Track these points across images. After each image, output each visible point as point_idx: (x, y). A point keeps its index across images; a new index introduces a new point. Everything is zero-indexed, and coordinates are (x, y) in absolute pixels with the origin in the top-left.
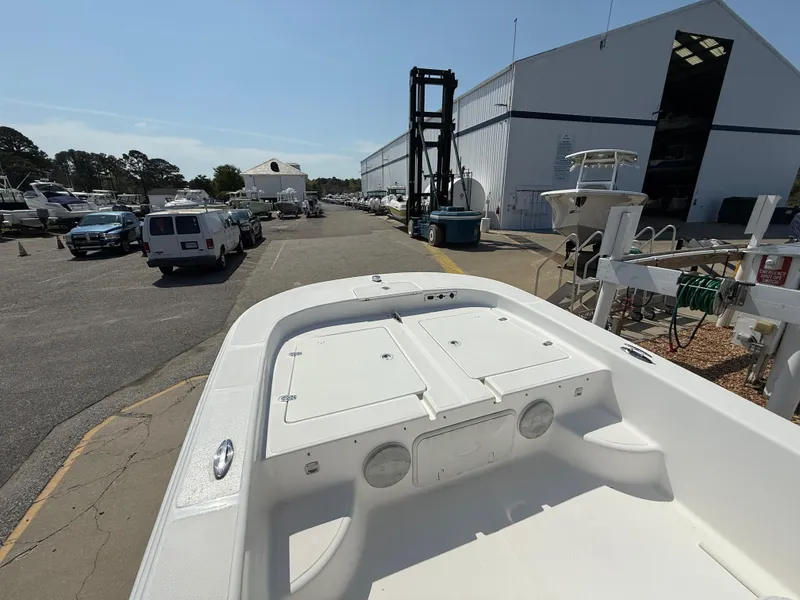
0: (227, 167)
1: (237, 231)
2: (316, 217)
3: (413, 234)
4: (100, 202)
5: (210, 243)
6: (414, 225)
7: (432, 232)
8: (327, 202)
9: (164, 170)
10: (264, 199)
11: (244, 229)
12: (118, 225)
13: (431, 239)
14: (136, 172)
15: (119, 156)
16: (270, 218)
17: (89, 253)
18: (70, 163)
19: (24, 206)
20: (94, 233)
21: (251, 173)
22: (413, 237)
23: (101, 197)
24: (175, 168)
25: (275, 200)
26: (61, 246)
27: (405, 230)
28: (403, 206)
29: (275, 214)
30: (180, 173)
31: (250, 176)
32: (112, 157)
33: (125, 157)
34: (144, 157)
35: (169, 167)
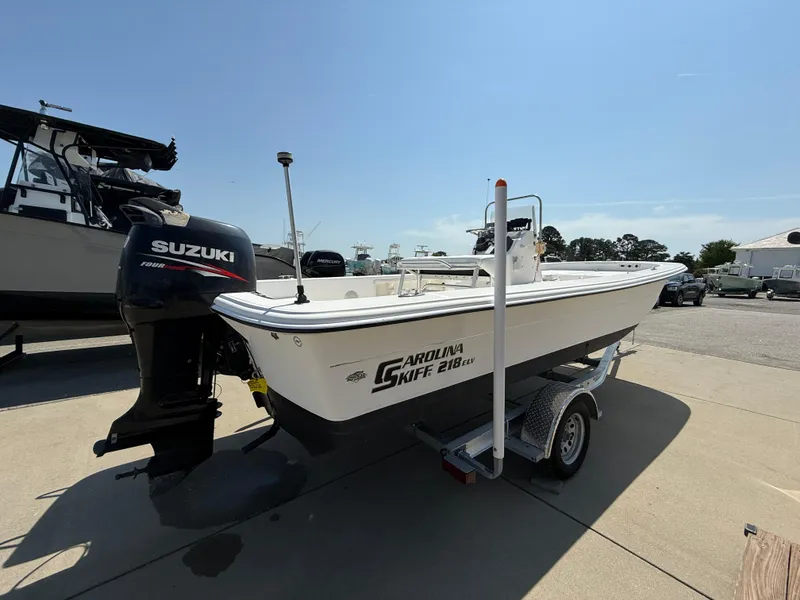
9: (650, 249)
14: (623, 253)
15: (614, 240)
16: (753, 297)
18: (578, 247)
21: (750, 247)
24: (662, 248)
29: (763, 295)
30: (667, 252)
31: (748, 250)
32: (608, 241)
33: (619, 240)
34: (635, 239)
35: (656, 247)
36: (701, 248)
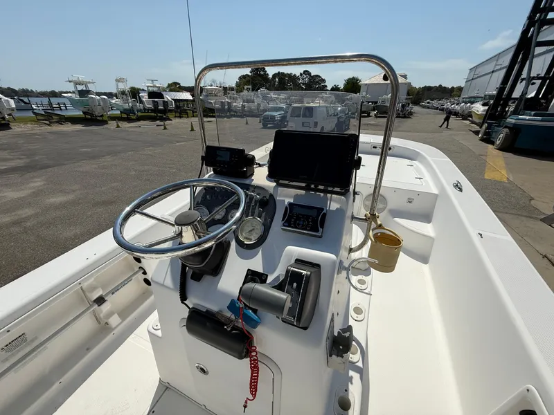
0: (353, 78)
1: (335, 120)
2: (405, 117)
3: (482, 137)
4: (282, 101)
5: (316, 124)
6: (487, 128)
7: (501, 136)
8: (424, 107)
9: (317, 82)
10: (369, 102)
11: (341, 120)
12: (283, 112)
13: (498, 142)
14: (303, 84)
15: (298, 74)
16: (369, 116)
17: (269, 126)
18: (277, 80)
19: (253, 102)
20: (272, 116)
21: (367, 82)
22: (482, 140)
23: (283, 99)
24: (324, 81)
25: (376, 103)
26: (260, 122)
27: (477, 133)
28: (484, 111)
29: (373, 113)
30: (326, 84)
31: (366, 84)
32: (295, 75)
33: (301, 74)
34: (310, 74)
35: (320, 80)
36: (344, 82)
